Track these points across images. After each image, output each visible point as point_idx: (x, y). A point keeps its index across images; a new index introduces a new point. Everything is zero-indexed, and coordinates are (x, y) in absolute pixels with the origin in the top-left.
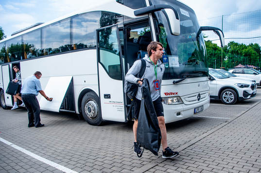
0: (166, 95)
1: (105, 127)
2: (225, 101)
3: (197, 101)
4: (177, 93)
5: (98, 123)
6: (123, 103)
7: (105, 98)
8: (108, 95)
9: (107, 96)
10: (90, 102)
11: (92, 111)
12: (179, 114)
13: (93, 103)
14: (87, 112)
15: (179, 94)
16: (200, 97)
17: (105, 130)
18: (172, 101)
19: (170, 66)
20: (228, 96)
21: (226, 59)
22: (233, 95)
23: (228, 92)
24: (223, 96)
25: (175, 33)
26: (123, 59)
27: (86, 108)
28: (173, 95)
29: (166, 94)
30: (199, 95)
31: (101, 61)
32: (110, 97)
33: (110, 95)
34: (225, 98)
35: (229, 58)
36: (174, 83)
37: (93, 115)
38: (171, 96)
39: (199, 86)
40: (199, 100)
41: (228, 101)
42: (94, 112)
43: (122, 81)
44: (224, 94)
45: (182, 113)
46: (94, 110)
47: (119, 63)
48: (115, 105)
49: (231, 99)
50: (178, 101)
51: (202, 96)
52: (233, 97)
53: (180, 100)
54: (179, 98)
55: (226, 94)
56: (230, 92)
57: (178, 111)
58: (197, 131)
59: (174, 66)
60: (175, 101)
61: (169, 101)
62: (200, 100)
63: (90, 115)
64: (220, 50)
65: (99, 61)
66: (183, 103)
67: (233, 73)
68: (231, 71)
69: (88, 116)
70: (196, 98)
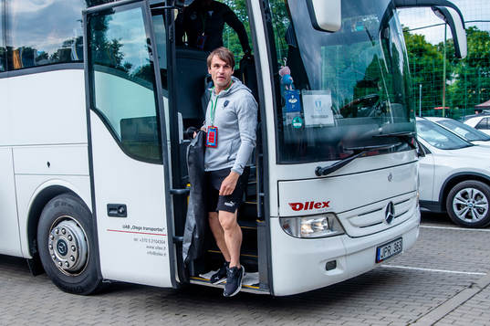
0: (294, 209)
1: (109, 299)
2: (462, 217)
3: (384, 225)
4: (326, 204)
5: (88, 286)
6: (165, 232)
7: (110, 215)
8: (120, 206)
9: (117, 210)
10: (64, 224)
11: (71, 252)
12: (331, 265)
13: (72, 228)
14: (55, 253)
15: (333, 207)
16: (392, 212)
17: (109, 310)
18: (313, 226)
19: (309, 122)
20: (469, 203)
21: (452, 83)
22: (485, 199)
23: (469, 190)
24: (456, 201)
25: (326, 25)
26: (166, 101)
27: (53, 243)
28: (314, 211)
29: (294, 206)
30: (391, 207)
31: (97, 106)
32: (124, 214)
33: (125, 206)
34: (459, 206)
35: (462, 76)
36: (320, 173)
37: (72, 263)
38: (309, 212)
39: (390, 178)
40: (389, 220)
41: (468, 216)
42: (75, 254)
43: (162, 167)
44: (458, 195)
45: (341, 262)
46: (77, 248)
47: (154, 114)
48: (140, 236)
49: (480, 211)
50: (330, 228)
51: (398, 210)
52: (486, 206)
53: (336, 225)
54: (331, 217)
55: (465, 195)
56: (476, 191)
57: (330, 257)
58: (387, 314)
59: (317, 122)
60: (321, 227)
61: (306, 226)
62: (394, 221)
63: (63, 262)
64: (434, 55)
65: (91, 104)
66: (345, 233)
67: (478, 127)
68: (472, 122)
69: (58, 264)
70: (381, 215)
